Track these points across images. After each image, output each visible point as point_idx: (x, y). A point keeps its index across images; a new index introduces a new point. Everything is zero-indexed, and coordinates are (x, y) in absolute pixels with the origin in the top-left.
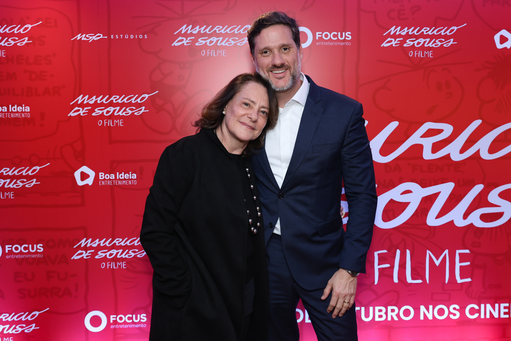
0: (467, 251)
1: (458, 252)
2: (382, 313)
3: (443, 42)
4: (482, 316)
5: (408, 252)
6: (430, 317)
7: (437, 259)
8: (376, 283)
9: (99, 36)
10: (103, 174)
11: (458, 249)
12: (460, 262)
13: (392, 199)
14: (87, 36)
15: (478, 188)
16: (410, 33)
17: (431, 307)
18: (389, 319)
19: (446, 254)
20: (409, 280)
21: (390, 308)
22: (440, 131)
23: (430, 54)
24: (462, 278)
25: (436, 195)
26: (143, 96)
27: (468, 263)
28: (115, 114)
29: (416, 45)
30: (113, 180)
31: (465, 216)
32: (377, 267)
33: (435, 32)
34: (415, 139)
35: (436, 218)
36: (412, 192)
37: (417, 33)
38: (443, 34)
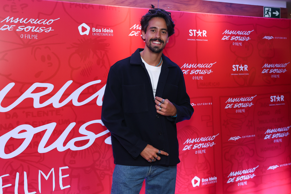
0: (67, 167)
1: (60, 168)
3: (44, 29)
5: (25, 173)
7: (47, 176)
11: (60, 167)
12: (62, 176)
13: (11, 137)
15: (72, 125)
16: (21, 22)
19: (52, 172)
22: (45, 89)
23: (36, 37)
24: (64, 186)
25: (44, 132)
27: (68, 175)
29: (25, 30)
31: (65, 144)
33: (39, 22)
34: (27, 94)
35: (45, 147)
36: (27, 131)
37: (26, 22)
38: (44, 24)
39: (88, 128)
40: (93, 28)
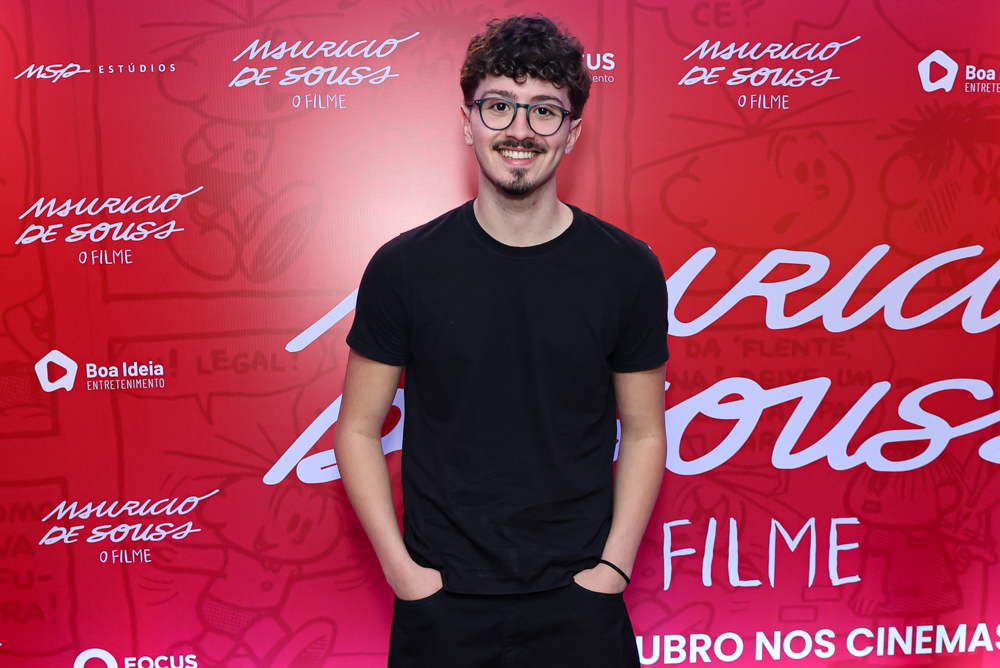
0: (854, 521)
1: (835, 522)
2: (679, 649)
3: (810, 75)
4: (880, 652)
5: (733, 523)
6: (775, 654)
7: (793, 538)
8: (667, 586)
9: (74, 69)
10: (95, 366)
11: (835, 518)
12: (839, 544)
13: (700, 413)
14: (48, 69)
15: (879, 390)
17: (777, 635)
18: (693, 659)
19: (810, 528)
20: (735, 580)
21: (694, 638)
22: (802, 269)
23: (783, 102)
24: (840, 577)
25: (792, 405)
26: (171, 197)
27: (856, 545)
28: (114, 238)
29: (752, 82)
30: (114, 378)
31: (852, 449)
32: (668, 555)
33: (794, 53)
34: (750, 285)
36: (741, 398)
37: (756, 55)
38: (810, 58)
39: (927, 405)
40: (968, 67)
